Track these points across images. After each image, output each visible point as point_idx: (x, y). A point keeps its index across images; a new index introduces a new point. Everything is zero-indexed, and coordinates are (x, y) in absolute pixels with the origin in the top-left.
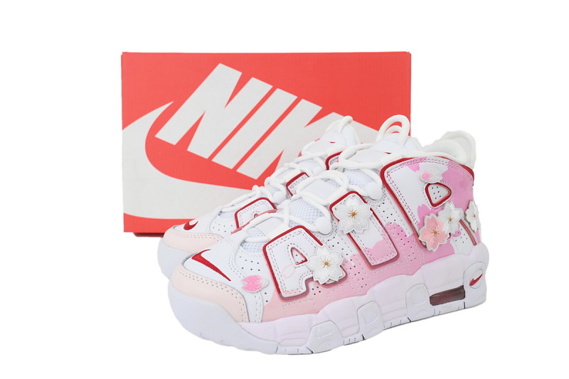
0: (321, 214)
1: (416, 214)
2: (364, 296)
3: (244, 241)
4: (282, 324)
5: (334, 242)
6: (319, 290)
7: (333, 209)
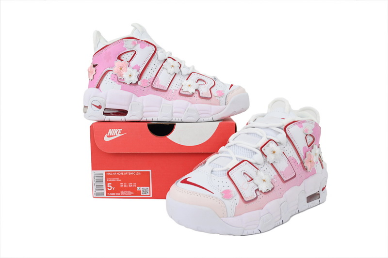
0: (256, 153)
1: (302, 151)
2: (282, 198)
3: (212, 171)
4: (246, 216)
5: (264, 168)
6: (262, 196)
7: (263, 149)
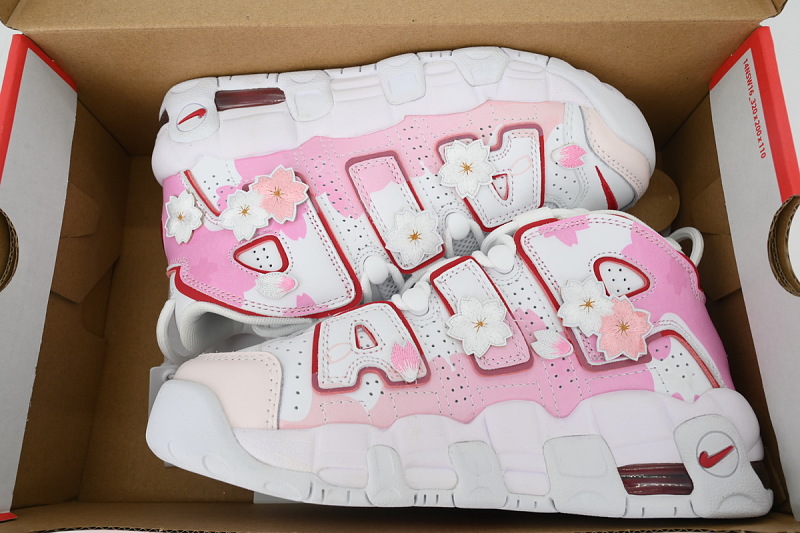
1: (309, 227)
2: (409, 113)
6: (482, 132)
